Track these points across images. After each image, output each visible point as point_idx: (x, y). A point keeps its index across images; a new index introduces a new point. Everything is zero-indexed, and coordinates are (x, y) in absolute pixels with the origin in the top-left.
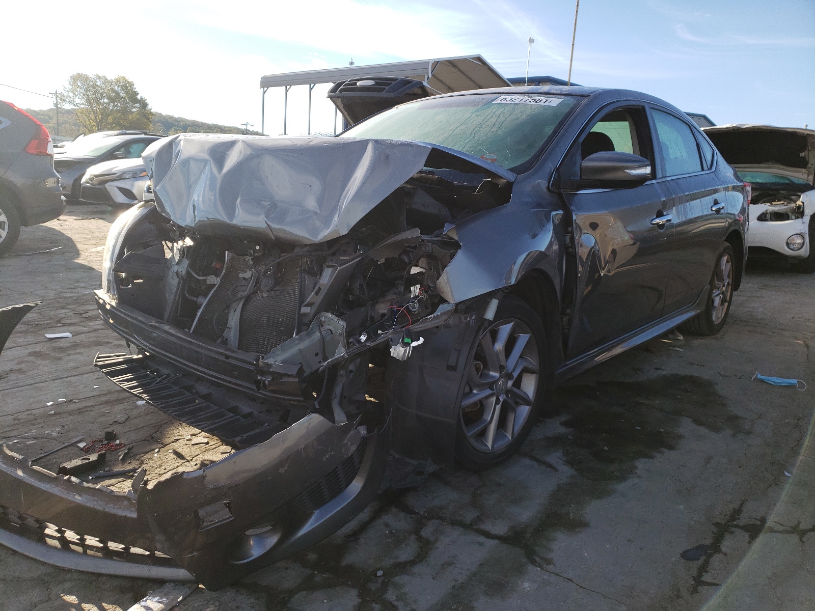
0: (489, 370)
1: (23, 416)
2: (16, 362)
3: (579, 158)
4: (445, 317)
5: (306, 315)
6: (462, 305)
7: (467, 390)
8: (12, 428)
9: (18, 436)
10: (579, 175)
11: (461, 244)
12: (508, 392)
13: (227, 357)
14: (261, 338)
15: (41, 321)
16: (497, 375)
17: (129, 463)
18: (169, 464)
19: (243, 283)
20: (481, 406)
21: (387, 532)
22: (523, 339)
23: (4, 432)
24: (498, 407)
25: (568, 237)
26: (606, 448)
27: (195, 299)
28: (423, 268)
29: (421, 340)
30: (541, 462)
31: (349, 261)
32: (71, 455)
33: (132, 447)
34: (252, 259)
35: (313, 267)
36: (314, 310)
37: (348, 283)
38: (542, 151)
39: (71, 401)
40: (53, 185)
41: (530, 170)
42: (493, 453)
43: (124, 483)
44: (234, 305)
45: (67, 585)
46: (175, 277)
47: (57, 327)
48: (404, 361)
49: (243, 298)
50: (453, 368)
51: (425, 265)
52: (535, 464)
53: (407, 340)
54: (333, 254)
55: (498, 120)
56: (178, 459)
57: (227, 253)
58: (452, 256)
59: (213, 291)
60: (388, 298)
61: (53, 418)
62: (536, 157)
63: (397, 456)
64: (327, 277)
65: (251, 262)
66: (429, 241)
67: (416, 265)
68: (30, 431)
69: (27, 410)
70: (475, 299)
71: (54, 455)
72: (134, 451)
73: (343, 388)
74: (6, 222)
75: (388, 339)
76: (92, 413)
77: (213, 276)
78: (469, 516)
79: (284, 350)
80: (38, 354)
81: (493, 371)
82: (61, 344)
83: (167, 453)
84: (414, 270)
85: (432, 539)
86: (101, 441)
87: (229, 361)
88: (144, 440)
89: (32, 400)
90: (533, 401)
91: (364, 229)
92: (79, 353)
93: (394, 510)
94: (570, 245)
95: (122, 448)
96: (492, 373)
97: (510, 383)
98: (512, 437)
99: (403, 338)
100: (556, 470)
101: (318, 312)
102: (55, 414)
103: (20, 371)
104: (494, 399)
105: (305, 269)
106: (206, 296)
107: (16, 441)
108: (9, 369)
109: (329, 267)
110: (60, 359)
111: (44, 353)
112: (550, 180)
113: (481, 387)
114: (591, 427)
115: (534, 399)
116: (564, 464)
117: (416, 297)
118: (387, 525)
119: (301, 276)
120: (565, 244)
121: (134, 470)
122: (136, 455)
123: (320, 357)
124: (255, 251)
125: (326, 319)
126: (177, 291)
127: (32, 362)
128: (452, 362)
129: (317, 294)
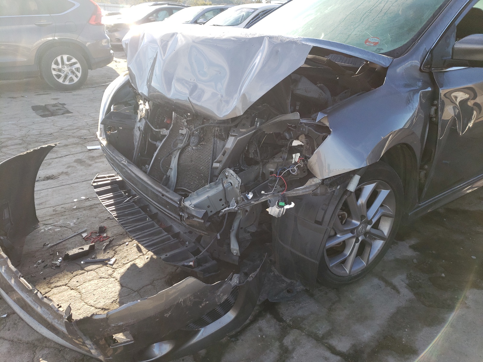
0: (352, 219)
1: (59, 209)
2: (66, 167)
3: (453, 39)
4: (313, 188)
5: (217, 168)
6: (327, 180)
7: (332, 233)
8: (51, 217)
9: (53, 224)
10: (451, 54)
11: (331, 130)
12: (366, 234)
13: (163, 195)
14: (190, 179)
15: (88, 136)
16: (358, 223)
17: (107, 253)
18: (132, 256)
19: (181, 138)
20: (343, 245)
21: (259, 336)
22: (384, 194)
23: (45, 220)
24: (357, 245)
25: (433, 109)
26: (443, 275)
27: (155, 143)
28: (303, 142)
29: (293, 205)
30: (388, 283)
31: (246, 132)
32: (77, 242)
33: (113, 239)
34: (187, 122)
35: (222, 135)
36: (221, 166)
37: (247, 147)
38: (420, 34)
39: (88, 199)
40: (106, 44)
41: (405, 54)
42: (350, 276)
43: (101, 269)
44: (175, 152)
45: (45, 352)
46: (138, 131)
47: (95, 141)
48: (278, 218)
49: (180, 149)
50: (320, 223)
51: (304, 140)
52: (382, 284)
53: (281, 204)
54: (236, 126)
55: (385, 6)
56: (138, 252)
57: (173, 113)
58: (324, 138)
59: (164, 140)
60: (276, 160)
61: (75, 212)
62: (414, 41)
63: (277, 273)
64: (231, 143)
65: (186, 124)
66: (306, 124)
67: (297, 139)
68: (60, 220)
69: (62, 204)
70: (340, 176)
71: (67, 242)
72: (114, 243)
73: (240, 222)
74: (80, 67)
75: (267, 200)
76: (97, 210)
77: (165, 129)
78: (322, 329)
79: (198, 195)
80: (80, 162)
81: (355, 220)
82: (94, 154)
83: (132, 246)
84: (296, 143)
85: (290, 348)
86: (96, 233)
87: (164, 197)
88: (121, 235)
89: (67, 196)
90: (387, 237)
91: (260, 106)
92: (101, 162)
93: (269, 316)
94: (434, 116)
95: (107, 239)
96: (354, 221)
97: (369, 227)
98: (367, 263)
99: (279, 201)
100: (398, 292)
101: (224, 168)
102: (76, 209)
103: (66, 173)
104: (354, 240)
105: (217, 135)
106: (161, 141)
107: (49, 228)
108: (61, 172)
109: (232, 136)
110: (90, 165)
111: (83, 160)
112: (423, 62)
113: (344, 232)
114: (434, 252)
115: (388, 235)
116: (406, 287)
117: (296, 163)
118: (261, 330)
119: (214, 140)
120: (430, 115)
121: (109, 260)
122: (114, 246)
123: (223, 202)
124: (187, 116)
125: (229, 174)
126: (139, 141)
127: (75, 167)
128: (319, 219)
129: (224, 154)
